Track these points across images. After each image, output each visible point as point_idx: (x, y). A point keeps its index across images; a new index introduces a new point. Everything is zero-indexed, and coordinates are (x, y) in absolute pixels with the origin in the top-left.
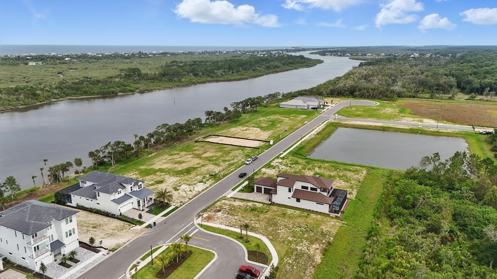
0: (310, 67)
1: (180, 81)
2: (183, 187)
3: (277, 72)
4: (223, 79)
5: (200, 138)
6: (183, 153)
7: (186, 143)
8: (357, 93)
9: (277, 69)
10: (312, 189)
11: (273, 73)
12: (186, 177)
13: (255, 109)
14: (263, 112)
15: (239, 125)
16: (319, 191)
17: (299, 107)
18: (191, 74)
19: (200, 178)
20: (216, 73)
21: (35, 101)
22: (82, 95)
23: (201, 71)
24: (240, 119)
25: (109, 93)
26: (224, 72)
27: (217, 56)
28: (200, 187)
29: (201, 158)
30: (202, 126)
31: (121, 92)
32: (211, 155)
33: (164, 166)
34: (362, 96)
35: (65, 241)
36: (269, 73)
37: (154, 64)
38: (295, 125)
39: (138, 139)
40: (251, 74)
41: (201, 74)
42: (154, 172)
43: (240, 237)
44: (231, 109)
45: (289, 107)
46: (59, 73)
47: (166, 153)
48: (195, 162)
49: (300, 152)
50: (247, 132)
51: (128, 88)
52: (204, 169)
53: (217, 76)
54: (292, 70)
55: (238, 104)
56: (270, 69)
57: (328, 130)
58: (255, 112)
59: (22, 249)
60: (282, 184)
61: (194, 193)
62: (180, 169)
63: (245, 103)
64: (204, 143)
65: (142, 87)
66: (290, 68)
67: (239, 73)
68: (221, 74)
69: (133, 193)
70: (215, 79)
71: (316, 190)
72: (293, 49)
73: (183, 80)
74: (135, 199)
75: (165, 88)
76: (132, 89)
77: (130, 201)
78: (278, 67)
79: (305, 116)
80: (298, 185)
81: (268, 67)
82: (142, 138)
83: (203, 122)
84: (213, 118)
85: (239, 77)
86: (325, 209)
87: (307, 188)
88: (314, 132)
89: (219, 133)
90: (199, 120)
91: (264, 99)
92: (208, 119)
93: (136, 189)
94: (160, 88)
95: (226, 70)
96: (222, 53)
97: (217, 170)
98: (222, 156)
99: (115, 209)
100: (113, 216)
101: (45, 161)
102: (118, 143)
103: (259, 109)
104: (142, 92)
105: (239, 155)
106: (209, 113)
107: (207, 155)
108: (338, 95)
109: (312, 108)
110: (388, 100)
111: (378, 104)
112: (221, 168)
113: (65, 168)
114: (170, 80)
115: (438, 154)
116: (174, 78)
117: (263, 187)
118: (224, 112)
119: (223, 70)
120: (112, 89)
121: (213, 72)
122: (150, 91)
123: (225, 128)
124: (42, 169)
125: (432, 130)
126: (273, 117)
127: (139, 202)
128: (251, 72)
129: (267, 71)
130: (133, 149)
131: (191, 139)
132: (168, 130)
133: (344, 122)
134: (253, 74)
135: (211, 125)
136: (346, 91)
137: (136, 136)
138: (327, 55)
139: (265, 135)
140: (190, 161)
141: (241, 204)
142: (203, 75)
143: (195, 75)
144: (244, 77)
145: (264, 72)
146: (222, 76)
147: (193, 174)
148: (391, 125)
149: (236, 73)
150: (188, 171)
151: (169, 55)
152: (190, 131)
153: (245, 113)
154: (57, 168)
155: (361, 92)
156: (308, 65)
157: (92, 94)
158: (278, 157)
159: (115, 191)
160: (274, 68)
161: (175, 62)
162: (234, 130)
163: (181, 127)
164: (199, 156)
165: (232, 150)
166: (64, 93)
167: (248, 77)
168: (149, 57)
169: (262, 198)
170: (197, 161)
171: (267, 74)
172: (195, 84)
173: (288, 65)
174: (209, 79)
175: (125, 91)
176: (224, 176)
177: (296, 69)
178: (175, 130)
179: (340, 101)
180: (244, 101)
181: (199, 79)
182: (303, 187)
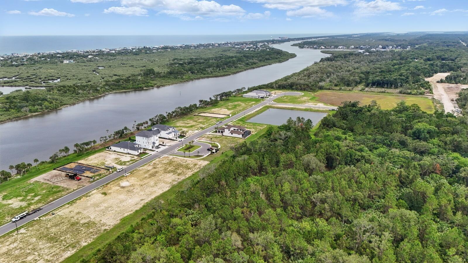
0: (282, 62)
1: (182, 78)
2: (190, 131)
3: (254, 68)
4: (212, 76)
5: (196, 114)
6: (189, 120)
7: (189, 116)
8: (294, 87)
9: (254, 66)
10: (237, 130)
11: (250, 69)
12: (191, 128)
13: (228, 98)
14: (232, 100)
15: (217, 108)
16: (239, 130)
17: (253, 97)
18: (190, 72)
19: (196, 129)
20: (207, 71)
21: (98, 94)
22: (122, 89)
23: (197, 70)
24: (218, 104)
25: (138, 88)
26: (213, 69)
27: (210, 50)
28: (197, 131)
29: (197, 122)
30: (197, 108)
31: (146, 87)
32: (202, 121)
33: (181, 125)
34: (297, 89)
35: (156, 142)
36: (247, 69)
37: (160, 61)
38: (247, 107)
39: (167, 114)
40: (233, 71)
41: (196, 72)
42: (178, 127)
43: (210, 143)
44: (213, 98)
45: (248, 97)
46: (94, 71)
47: (181, 120)
48: (194, 123)
49: (243, 120)
50: (220, 111)
51: (149, 84)
52: (198, 126)
53: (208, 73)
54: (266, 65)
55: (218, 95)
56: (248, 66)
57: (263, 109)
58: (228, 100)
59: (145, 143)
60: (226, 128)
61: (194, 133)
62: (188, 126)
63: (222, 95)
64: (198, 116)
65: (159, 84)
66: (266, 64)
67: (224, 70)
68: (211, 72)
69: (172, 131)
70: (206, 75)
71: (238, 130)
72: (280, 39)
73: (184, 77)
74: (173, 133)
75: (173, 84)
76: (152, 85)
77: (172, 134)
78: (255, 64)
79: (254, 102)
80: (232, 129)
81: (247, 64)
82: (169, 113)
83: (198, 106)
84: (203, 104)
85: (224, 74)
86: (241, 136)
87: (235, 130)
88: (254, 111)
89: (206, 111)
90: (195, 105)
91: (232, 93)
92: (200, 104)
93: (173, 130)
94: (170, 84)
95: (215, 68)
96: (214, 46)
97: (203, 126)
98: (206, 121)
99: (167, 136)
100: (167, 139)
101: (135, 121)
102: (161, 115)
103: (230, 98)
104: (158, 87)
105: (214, 121)
106: (201, 101)
107: (200, 121)
108: (283, 88)
109: (261, 98)
110: (312, 92)
111: (303, 94)
112: (205, 125)
113: (142, 125)
114: (176, 78)
115: (291, 118)
116: (178, 76)
117: (220, 131)
118: (209, 100)
119: (213, 68)
120: (140, 85)
121: (205, 70)
122: (163, 86)
123: (209, 109)
124: (134, 125)
125: (316, 109)
126: (236, 103)
127: (175, 134)
128: (233, 69)
129: (245, 68)
130: (166, 118)
131: (192, 114)
132: (181, 109)
133: (273, 106)
134: (235, 71)
135: (202, 108)
136: (287, 86)
137: (167, 113)
138: (305, 47)
139: (228, 112)
140: (192, 123)
141: (212, 136)
142: (198, 72)
143: (192, 73)
144: (227, 73)
145: (243, 69)
146: (212, 73)
147: (193, 128)
148: (297, 107)
149: (221, 70)
150: (192, 126)
151: (169, 50)
152: (191, 110)
153: (221, 101)
154: (139, 125)
155: (297, 86)
156: (280, 61)
157: (129, 89)
158: (231, 122)
159: (167, 130)
160: (252, 65)
161: (176, 59)
162: (213, 110)
163: (187, 108)
164: (196, 121)
165: (211, 119)
166: (111, 88)
167: (230, 73)
168: (153, 53)
169: (220, 134)
170: (195, 123)
171: (245, 70)
172: (192, 80)
173: (264, 61)
174: (202, 76)
175: (148, 86)
176: (206, 128)
177: (269, 64)
178: (184, 110)
179: (281, 93)
180: (221, 94)
181: (195, 76)
182: (234, 129)
